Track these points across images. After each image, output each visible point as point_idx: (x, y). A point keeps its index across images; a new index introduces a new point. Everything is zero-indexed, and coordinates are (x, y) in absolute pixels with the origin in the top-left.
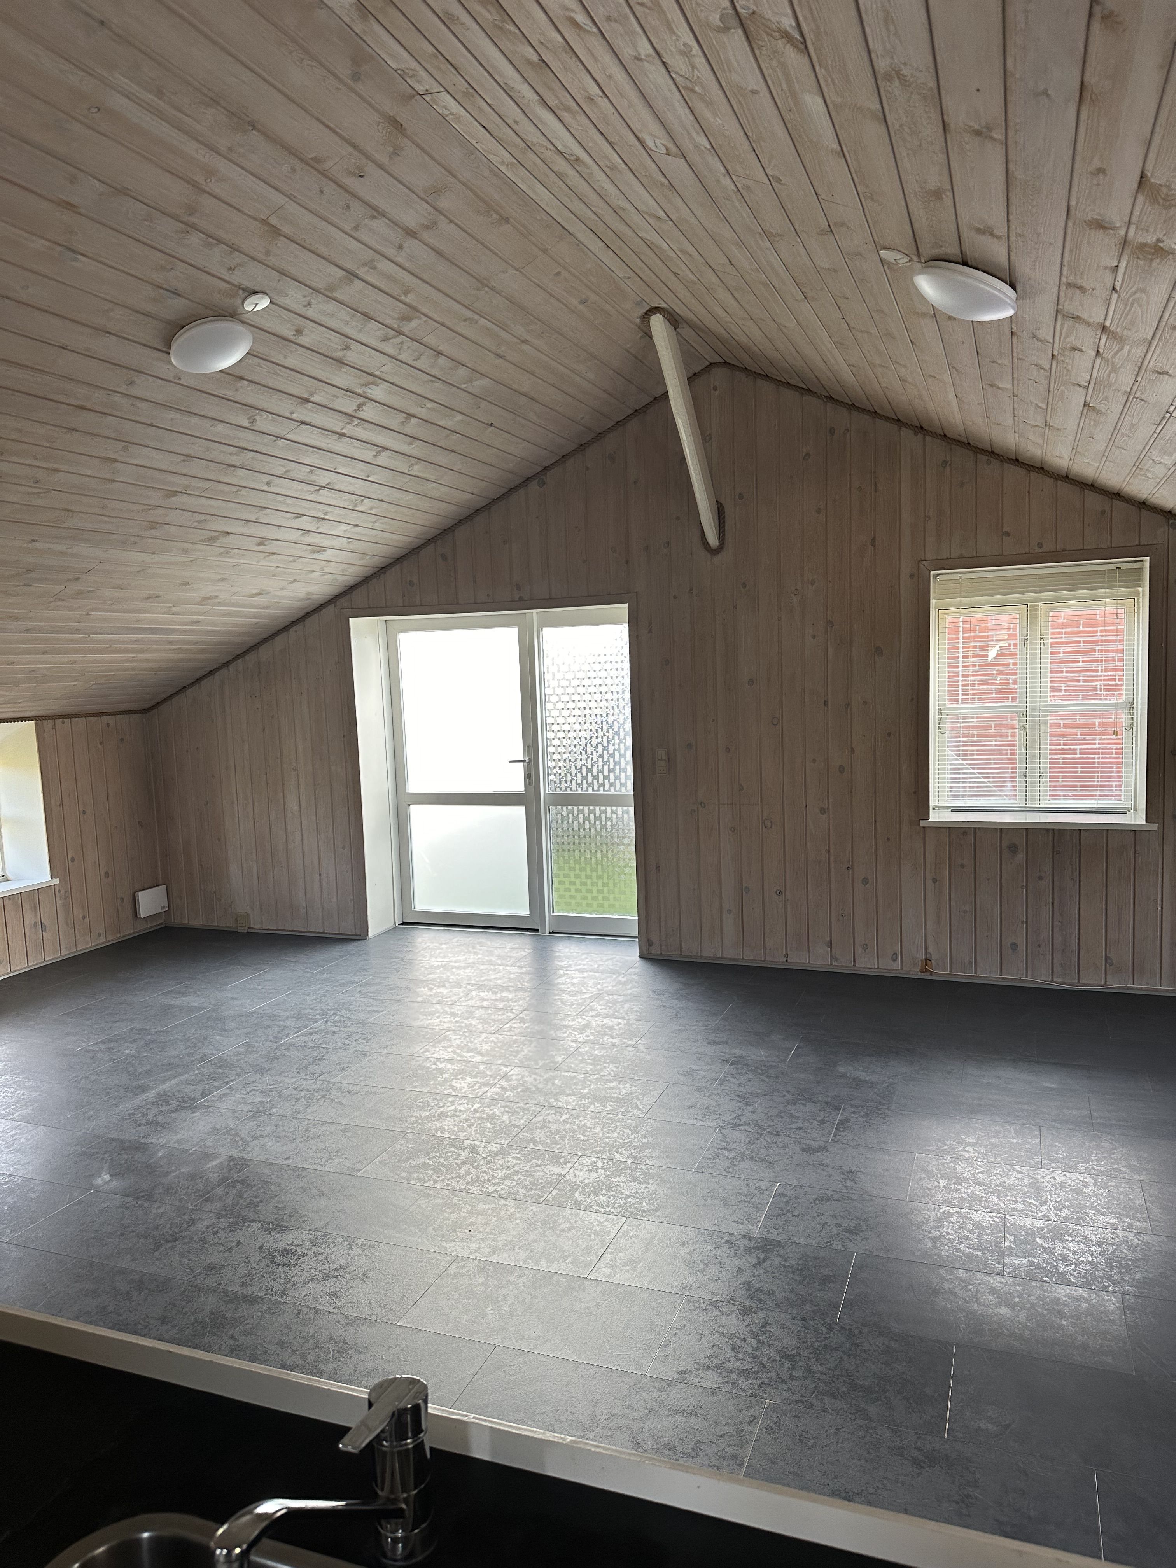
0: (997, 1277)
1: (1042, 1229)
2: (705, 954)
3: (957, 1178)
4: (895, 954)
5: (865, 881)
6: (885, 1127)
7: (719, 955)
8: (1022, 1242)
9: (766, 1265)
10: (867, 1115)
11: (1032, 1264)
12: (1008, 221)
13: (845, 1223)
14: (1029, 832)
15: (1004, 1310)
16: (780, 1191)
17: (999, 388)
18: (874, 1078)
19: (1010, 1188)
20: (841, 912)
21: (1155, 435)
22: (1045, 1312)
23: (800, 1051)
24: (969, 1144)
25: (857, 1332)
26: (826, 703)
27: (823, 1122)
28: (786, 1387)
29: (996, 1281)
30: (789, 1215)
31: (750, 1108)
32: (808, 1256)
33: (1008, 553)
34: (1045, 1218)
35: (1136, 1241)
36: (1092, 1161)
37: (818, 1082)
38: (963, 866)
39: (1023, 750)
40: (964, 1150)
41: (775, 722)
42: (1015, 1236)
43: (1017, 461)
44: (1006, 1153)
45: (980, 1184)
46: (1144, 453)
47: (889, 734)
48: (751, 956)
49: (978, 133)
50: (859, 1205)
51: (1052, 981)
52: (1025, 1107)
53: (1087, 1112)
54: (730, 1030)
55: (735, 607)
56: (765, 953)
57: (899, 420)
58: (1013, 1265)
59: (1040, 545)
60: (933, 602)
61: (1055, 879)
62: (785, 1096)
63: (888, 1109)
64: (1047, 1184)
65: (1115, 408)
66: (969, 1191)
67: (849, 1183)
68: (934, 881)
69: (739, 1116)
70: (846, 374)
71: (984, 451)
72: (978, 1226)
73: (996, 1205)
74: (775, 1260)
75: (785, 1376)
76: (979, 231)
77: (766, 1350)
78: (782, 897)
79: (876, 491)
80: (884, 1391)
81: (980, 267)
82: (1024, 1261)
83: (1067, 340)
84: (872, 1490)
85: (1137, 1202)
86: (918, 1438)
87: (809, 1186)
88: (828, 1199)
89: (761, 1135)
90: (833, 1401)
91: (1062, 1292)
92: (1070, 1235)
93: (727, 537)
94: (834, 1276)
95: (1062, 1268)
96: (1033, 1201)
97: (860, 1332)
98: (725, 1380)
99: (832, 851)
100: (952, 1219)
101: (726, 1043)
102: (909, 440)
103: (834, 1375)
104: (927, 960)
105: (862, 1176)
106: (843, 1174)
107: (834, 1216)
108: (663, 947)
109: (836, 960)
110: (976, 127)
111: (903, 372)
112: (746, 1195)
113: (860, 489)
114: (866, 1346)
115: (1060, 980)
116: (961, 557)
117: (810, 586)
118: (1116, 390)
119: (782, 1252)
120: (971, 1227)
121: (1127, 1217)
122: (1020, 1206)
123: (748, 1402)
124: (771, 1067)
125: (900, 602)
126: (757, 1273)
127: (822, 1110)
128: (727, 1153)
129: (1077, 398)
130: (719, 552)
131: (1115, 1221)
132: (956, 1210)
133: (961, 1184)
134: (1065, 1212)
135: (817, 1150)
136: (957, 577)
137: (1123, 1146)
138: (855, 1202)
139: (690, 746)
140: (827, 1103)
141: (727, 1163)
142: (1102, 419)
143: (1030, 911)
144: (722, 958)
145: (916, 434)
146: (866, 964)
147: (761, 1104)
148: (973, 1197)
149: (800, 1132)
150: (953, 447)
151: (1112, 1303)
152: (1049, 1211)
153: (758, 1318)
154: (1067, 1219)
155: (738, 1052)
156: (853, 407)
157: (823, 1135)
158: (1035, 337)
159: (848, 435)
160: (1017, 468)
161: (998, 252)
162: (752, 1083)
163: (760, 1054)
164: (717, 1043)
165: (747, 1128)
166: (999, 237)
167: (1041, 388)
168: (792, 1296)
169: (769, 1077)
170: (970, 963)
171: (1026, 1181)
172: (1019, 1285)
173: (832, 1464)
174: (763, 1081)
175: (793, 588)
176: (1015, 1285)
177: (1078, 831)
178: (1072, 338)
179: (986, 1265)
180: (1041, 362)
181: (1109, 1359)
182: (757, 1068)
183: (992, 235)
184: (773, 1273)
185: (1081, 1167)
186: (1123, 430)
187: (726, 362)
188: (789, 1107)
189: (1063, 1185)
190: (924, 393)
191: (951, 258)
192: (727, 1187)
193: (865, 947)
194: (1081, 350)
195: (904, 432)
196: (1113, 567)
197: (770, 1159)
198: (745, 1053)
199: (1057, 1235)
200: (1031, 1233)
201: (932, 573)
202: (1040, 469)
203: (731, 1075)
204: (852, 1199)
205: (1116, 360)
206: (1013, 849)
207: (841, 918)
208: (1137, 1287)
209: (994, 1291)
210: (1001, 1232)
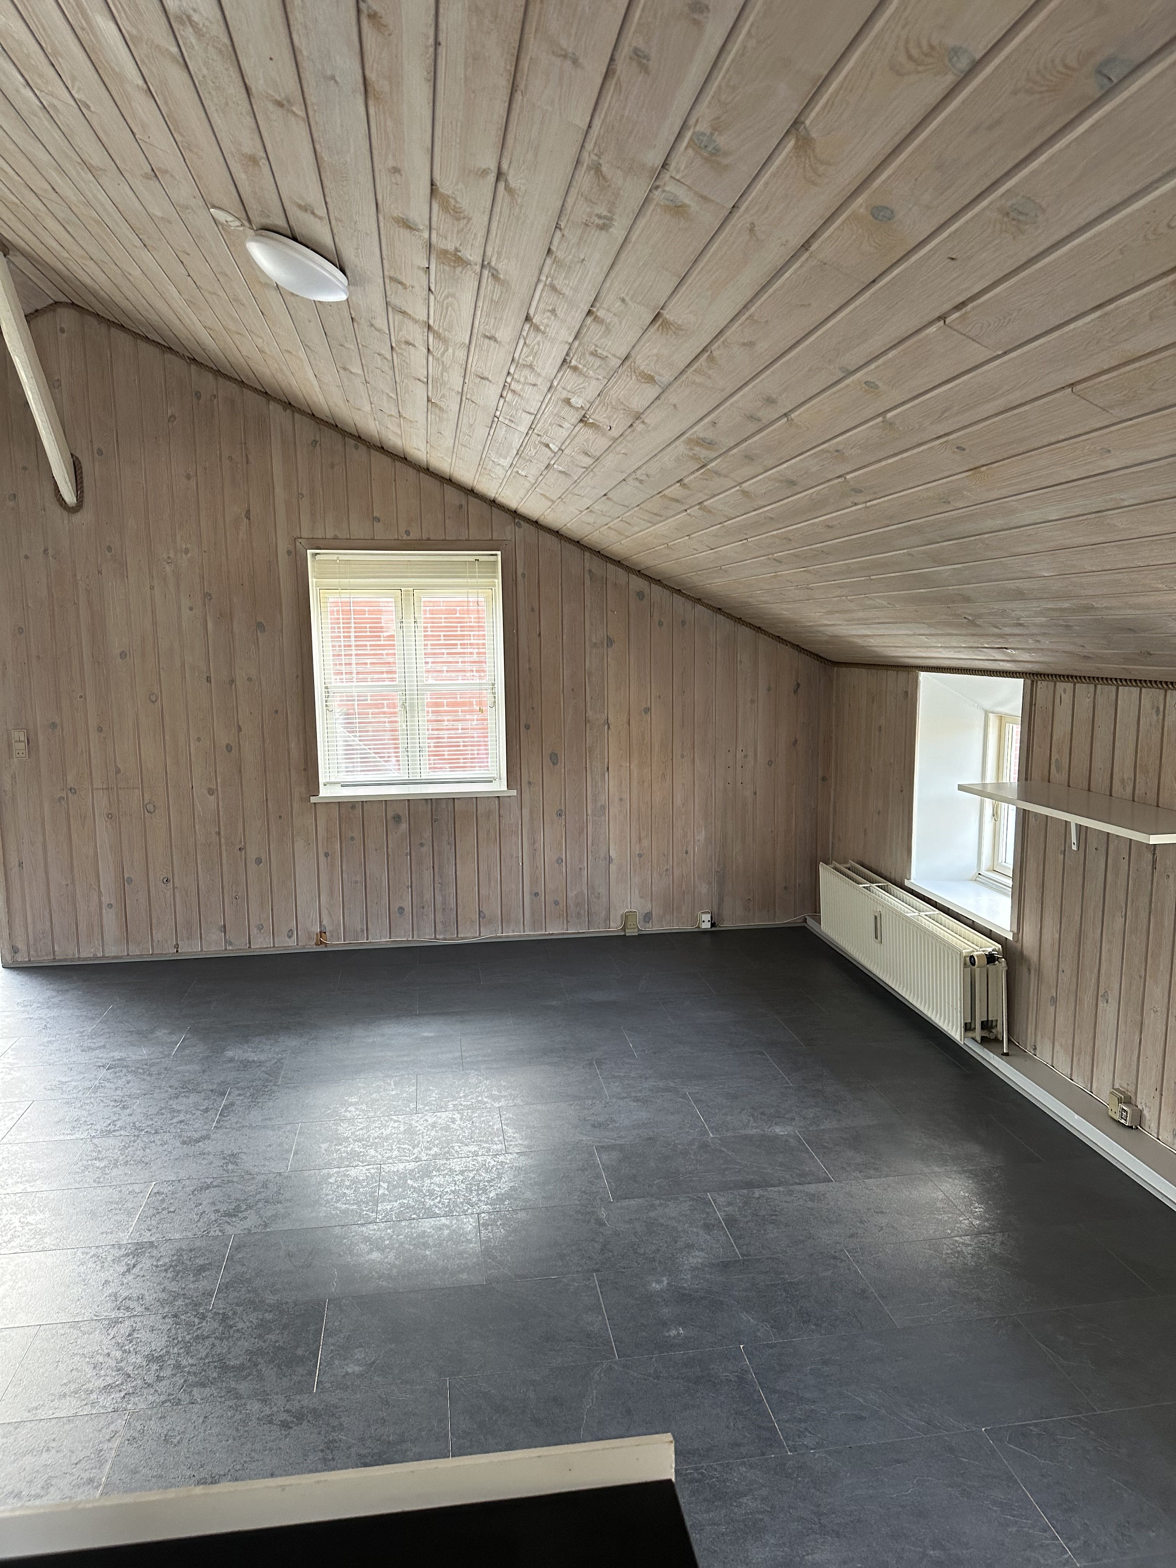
0: (371, 1226)
1: (413, 1171)
2: (84, 955)
3: (338, 1139)
4: (291, 930)
5: (259, 861)
6: (271, 1104)
7: (100, 955)
8: (395, 1187)
9: (135, 1271)
10: (252, 1095)
11: (402, 1205)
12: (326, 203)
13: (223, 1208)
14: (410, 802)
15: (375, 1256)
16: (155, 1191)
17: (351, 372)
18: (263, 1057)
19: (387, 1139)
20: (234, 894)
21: (490, 437)
22: (411, 1247)
23: (187, 1042)
24: (351, 1104)
25: (230, 1314)
26: (209, 679)
27: (206, 1110)
28: (152, 1391)
29: (370, 1230)
30: (164, 1212)
31: (128, 1111)
32: (183, 1250)
33: (379, 538)
34: (417, 1160)
35: (493, 1163)
36: (461, 1098)
37: (204, 1071)
38: (352, 839)
39: (404, 727)
40: (345, 1111)
41: (154, 699)
42: (389, 1182)
43: (382, 449)
44: (385, 1106)
45: (360, 1140)
46: (485, 453)
47: (276, 712)
48: (137, 951)
49: (280, 104)
50: (239, 1186)
51: (435, 938)
52: (406, 1059)
53: (458, 1054)
54: (109, 1033)
55: (100, 572)
56: (152, 947)
57: (266, 393)
58: (385, 1210)
59: (407, 533)
60: (312, 581)
61: (435, 844)
62: (167, 1091)
63: (275, 1085)
64: (419, 1127)
65: (453, 406)
66: (349, 1149)
67: (230, 1167)
68: (326, 855)
69: (114, 1121)
70: (204, 336)
71: (351, 435)
72: (355, 1181)
73: (373, 1157)
74: (146, 1263)
75: (150, 1379)
76: (300, 207)
77: (132, 1359)
78: (170, 885)
79: (247, 462)
80: (256, 1365)
81: (309, 245)
82: (396, 1204)
83: (401, 333)
84: (238, 1467)
85: (495, 1127)
86: (288, 1401)
87: (188, 1179)
88: (208, 1187)
89: (138, 1136)
90: (203, 1390)
91: (427, 1225)
92: (438, 1170)
93: (85, 495)
94: (210, 1264)
95: (429, 1202)
96: (406, 1146)
97: (235, 1313)
98: (85, 1402)
99: (222, 833)
100: (332, 1180)
101: (104, 1047)
102: (276, 414)
103: (204, 1364)
104: (322, 933)
105: (244, 1157)
106: (224, 1158)
107: (213, 1203)
108: (32, 953)
109: (231, 944)
110: (279, 99)
111: (259, 341)
112: (117, 1203)
113: (230, 458)
114: (240, 1325)
115: (442, 937)
116: (335, 538)
117: (184, 556)
118: (450, 389)
119: (155, 1252)
120: (347, 1183)
121: (486, 1142)
122: (396, 1153)
123: (109, 1418)
124: (153, 1064)
125: (279, 578)
126: (125, 1281)
127: (207, 1098)
128: (97, 1163)
129: (420, 392)
130: (77, 511)
131: (476, 1149)
132: (335, 1170)
133: (341, 1144)
134: (436, 1149)
135: (198, 1141)
136: (335, 557)
137: (487, 1079)
138: (235, 1184)
139: (54, 725)
140: (212, 1091)
141: (98, 1173)
142: (445, 416)
143: (414, 876)
144: (103, 957)
145: (285, 409)
146: (262, 944)
147: (140, 1104)
148: (353, 1155)
149: (182, 1126)
150: (322, 427)
151: (469, 1224)
152: (420, 1153)
153: (124, 1328)
154: (435, 1157)
155: (117, 1055)
156: (218, 373)
157: (206, 1124)
158: (372, 325)
159: (215, 401)
160: (383, 456)
161: (322, 233)
162: (131, 1084)
163: (144, 1052)
164: (91, 1049)
165: (122, 1132)
166: (320, 218)
167: (387, 377)
168: (164, 1296)
169: (150, 1075)
170: (362, 931)
171: (402, 1129)
172: (390, 1228)
173: (199, 1453)
174: (144, 1080)
175: (165, 556)
176: (386, 1228)
177: (452, 800)
178: (404, 332)
179: (360, 1216)
180: (383, 352)
181: (464, 1276)
182: (138, 1068)
183: (313, 213)
184: (143, 1276)
185: (451, 1106)
186: (464, 429)
187: (73, 303)
188: (171, 1102)
189: (434, 1126)
190: (284, 368)
191: (281, 231)
192: (95, 1199)
193: (260, 928)
194: (414, 346)
195: (273, 405)
196: (472, 559)
197: (147, 1160)
198: (123, 1055)
199: (426, 1173)
200: (403, 1177)
201: (309, 551)
202: (402, 459)
203: (108, 1080)
204: (233, 1182)
205: (444, 359)
206: (397, 819)
207: (234, 900)
208: (491, 1204)
209: (367, 1239)
210: (376, 1182)
